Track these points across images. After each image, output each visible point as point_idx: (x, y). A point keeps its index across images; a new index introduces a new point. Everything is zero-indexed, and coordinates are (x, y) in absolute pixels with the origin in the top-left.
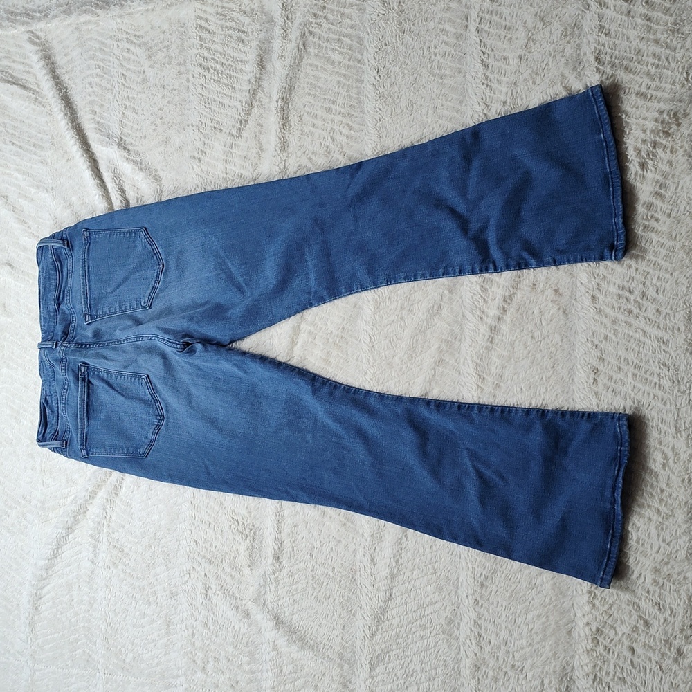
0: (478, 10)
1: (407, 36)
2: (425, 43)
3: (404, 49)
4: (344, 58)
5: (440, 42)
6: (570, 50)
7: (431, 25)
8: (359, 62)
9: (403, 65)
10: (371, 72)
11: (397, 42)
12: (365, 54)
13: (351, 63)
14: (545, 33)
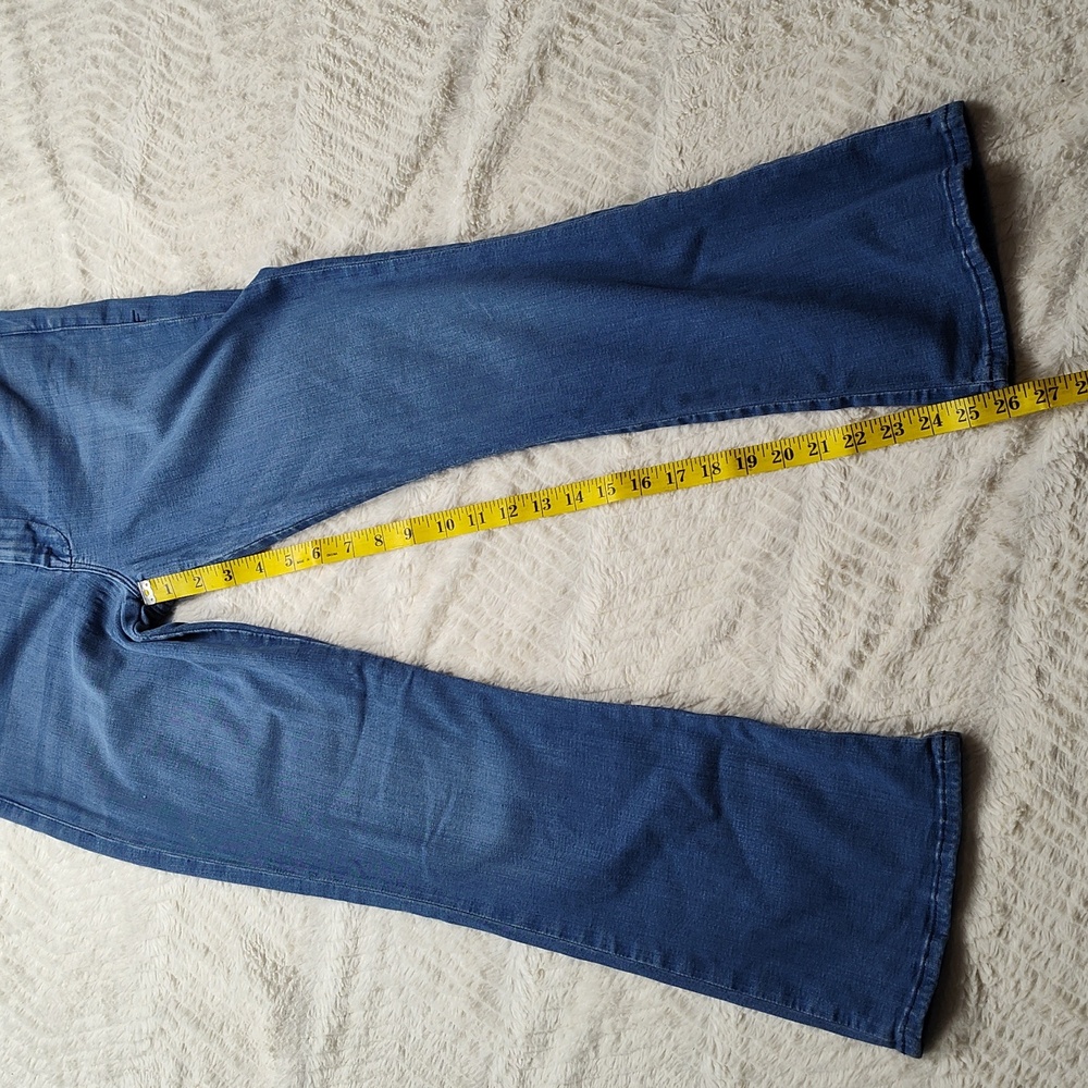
0: (900, 75)
1: (749, 98)
2: (783, 116)
3: (740, 121)
4: (618, 113)
5: (815, 119)
6: (1070, 188)
7: (803, 84)
8: (646, 125)
9: (733, 151)
10: (666, 151)
11: (727, 103)
12: (660, 114)
13: (630, 125)
14: (1028, 146)
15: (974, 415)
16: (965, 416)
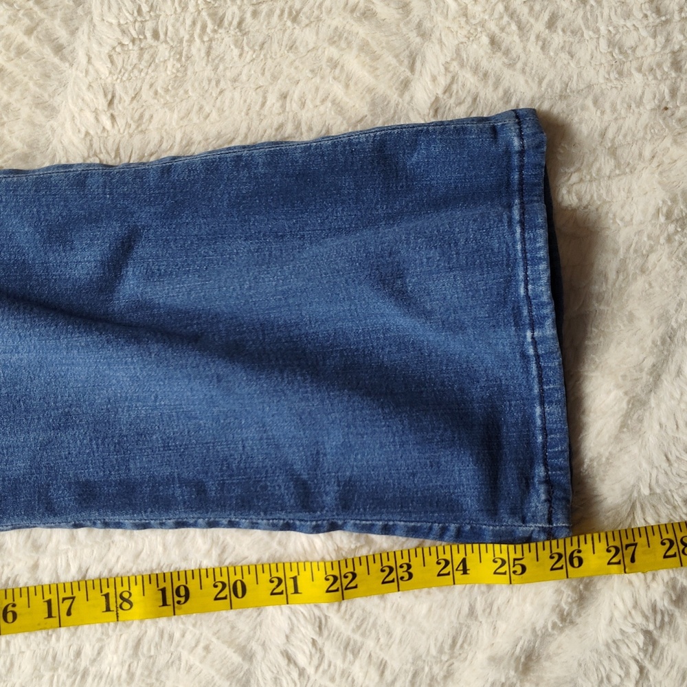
0: (449, 54)
1: (225, 41)
2: (275, 78)
3: (208, 72)
4: (13, 20)
5: (321, 93)
6: (664, 259)
7: (307, 36)
8: (59, 49)
9: (194, 116)
10: (88, 96)
11: (191, 41)
12: (82, 35)
13: (31, 43)
14: (614, 188)
15: (519, 569)
16: (505, 568)
